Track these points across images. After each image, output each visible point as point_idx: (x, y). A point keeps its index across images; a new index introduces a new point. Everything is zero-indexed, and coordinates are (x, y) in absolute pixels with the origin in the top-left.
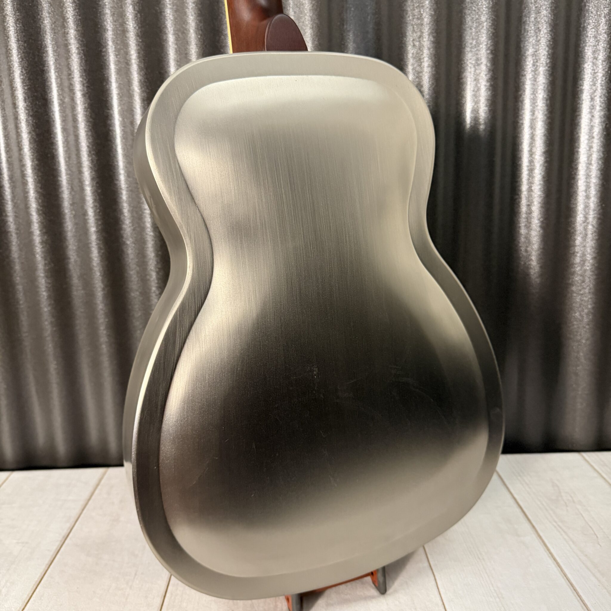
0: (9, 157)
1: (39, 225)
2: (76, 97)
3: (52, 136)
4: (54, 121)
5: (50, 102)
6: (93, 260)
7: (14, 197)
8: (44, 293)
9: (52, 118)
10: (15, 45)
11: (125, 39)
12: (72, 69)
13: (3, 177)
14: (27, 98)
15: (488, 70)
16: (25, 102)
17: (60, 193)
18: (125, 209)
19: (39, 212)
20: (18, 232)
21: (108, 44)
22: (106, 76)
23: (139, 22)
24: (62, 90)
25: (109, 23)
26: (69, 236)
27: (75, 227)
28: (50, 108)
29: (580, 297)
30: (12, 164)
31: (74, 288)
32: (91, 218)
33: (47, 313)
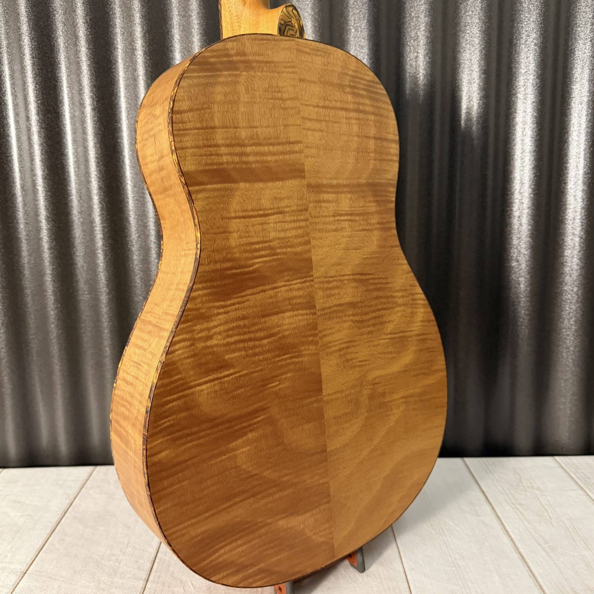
1: (48, 231)
2: (86, 111)
3: (63, 147)
6: (99, 265)
8: (51, 297)
9: (63, 131)
10: (30, 62)
11: (134, 56)
13: (16, 186)
14: (40, 111)
15: (480, 89)
19: (48, 220)
20: (28, 238)
22: (115, 91)
23: (148, 41)
25: (119, 41)
26: (77, 242)
27: (83, 234)
29: (569, 305)
30: (24, 173)
31: (80, 292)
32: (98, 226)
33: (53, 317)
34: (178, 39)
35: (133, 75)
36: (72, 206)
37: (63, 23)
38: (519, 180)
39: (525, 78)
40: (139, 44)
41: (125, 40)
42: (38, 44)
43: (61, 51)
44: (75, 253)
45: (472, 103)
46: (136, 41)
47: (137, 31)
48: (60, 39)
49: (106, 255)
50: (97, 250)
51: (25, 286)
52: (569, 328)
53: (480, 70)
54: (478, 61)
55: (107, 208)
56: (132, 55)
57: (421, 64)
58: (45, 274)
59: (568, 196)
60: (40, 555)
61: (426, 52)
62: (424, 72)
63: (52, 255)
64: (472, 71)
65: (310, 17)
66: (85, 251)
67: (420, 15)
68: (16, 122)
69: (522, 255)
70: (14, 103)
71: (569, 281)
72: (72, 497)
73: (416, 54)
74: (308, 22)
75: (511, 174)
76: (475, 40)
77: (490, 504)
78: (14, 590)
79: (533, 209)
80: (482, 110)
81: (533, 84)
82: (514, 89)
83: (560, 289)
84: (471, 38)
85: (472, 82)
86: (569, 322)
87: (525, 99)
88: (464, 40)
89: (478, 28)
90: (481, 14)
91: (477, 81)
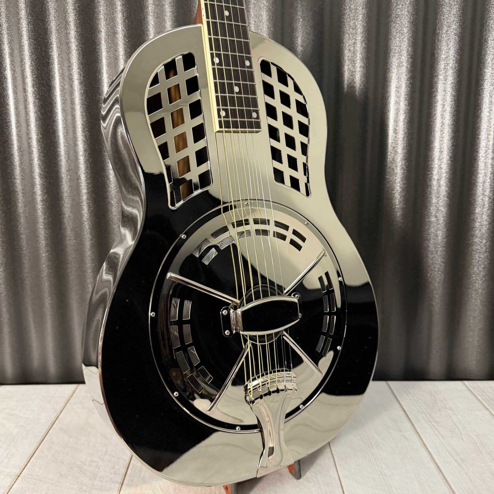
0: (19, 132)
1: (41, 186)
2: (74, 85)
3: (54, 115)
4: (56, 103)
5: (53, 88)
6: (84, 215)
7: (21, 163)
8: (43, 242)
9: (54, 101)
10: (27, 42)
11: (115, 39)
12: (72, 62)
13: (14, 147)
14: (35, 84)
15: (408, 71)
16: (33, 88)
17: (58, 161)
18: (111, 175)
19: (41, 176)
20: (24, 192)
21: (101, 43)
22: (98, 68)
23: (127, 26)
24: (63, 79)
25: (103, 26)
26: (65, 196)
27: (70, 188)
28: (53, 92)
29: (478, 254)
30: (21, 137)
31: (67, 238)
32: (83, 182)
33: (44, 258)
34: (153, 25)
35: (115, 55)
36: (61, 165)
37: (56, 9)
38: (438, 149)
39: (445, 62)
40: (120, 28)
41: (107, 25)
42: (34, 28)
43: (53, 33)
44: (63, 205)
45: (401, 83)
46: (117, 26)
47: (118, 17)
48: (53, 23)
49: (89, 207)
50: (82, 202)
51: (22, 232)
52: (478, 274)
53: (407, 55)
54: (406, 47)
55: (90, 167)
56: (113, 38)
57: (358, 49)
58: (37, 222)
59: (479, 162)
60: (31, 460)
61: (362, 39)
62: (361, 56)
63: (43, 206)
64: (402, 56)
65: (265, 7)
66: (72, 203)
67: (358, 8)
68: (14, 93)
70: (13, 77)
71: (479, 234)
72: (59, 411)
73: (354, 41)
74: (263, 12)
75: (432, 144)
76: (404, 29)
77: (410, 421)
78: (9, 491)
79: (451, 174)
80: (409, 89)
81: (452, 67)
82: (436, 72)
83: (471, 241)
84: (400, 28)
85: (401, 65)
86: (478, 269)
87: (446, 81)
88: (395, 29)
89: (407, 19)
90: (409, 8)
91: (405, 64)
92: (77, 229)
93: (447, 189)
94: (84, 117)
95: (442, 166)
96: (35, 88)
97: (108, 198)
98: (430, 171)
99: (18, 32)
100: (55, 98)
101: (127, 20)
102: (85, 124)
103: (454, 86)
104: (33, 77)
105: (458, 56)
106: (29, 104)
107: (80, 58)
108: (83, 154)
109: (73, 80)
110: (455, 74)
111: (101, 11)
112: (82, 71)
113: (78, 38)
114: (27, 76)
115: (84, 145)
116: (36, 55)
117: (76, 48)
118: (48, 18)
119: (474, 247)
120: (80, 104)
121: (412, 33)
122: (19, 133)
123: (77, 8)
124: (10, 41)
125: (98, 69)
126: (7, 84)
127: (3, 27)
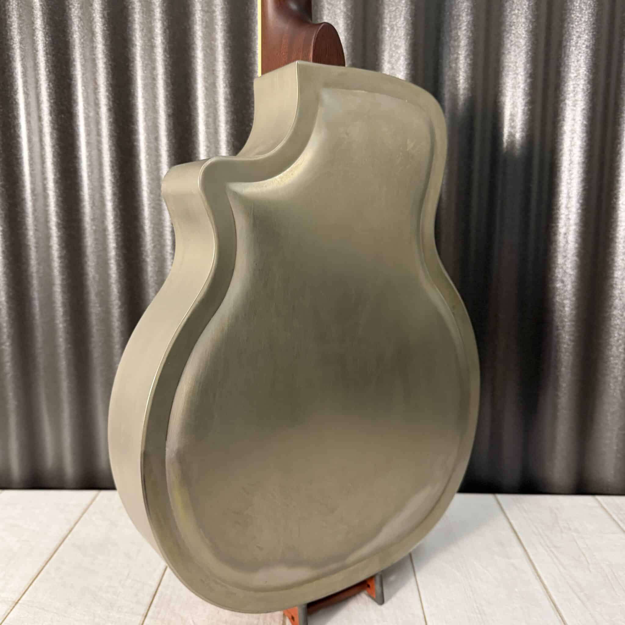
0: (32, 170)
1: (58, 239)
2: (101, 112)
3: (76, 150)
4: (78, 135)
5: (75, 116)
6: (111, 276)
8: (60, 309)
9: (77, 132)
10: (43, 58)
11: (153, 54)
12: (98, 83)
13: (26, 190)
14: (53, 111)
15: (526, 94)
16: (51, 116)
17: (82, 207)
18: (147, 226)
19: (58, 226)
20: (38, 246)
21: (136, 60)
23: (168, 38)
24: (88, 104)
25: (138, 38)
26: (89, 251)
27: (95, 242)
28: (75, 122)
29: (618, 331)
30: (35, 176)
31: (91, 304)
32: (111, 234)
33: (62, 330)
34: (201, 37)
35: (152, 74)
36: (84, 213)
37: (80, 17)
38: (565, 194)
39: (574, 83)
40: (159, 40)
41: (144, 37)
43: (76, 47)
44: (86, 262)
45: (516, 109)
46: (155, 38)
47: (157, 27)
48: (76, 34)
49: (118, 265)
51: (33, 296)
52: (617, 356)
53: (526, 74)
54: (523, 63)
55: (121, 215)
56: (151, 52)
57: (462, 67)
58: (53, 285)
59: (619, 212)
61: (467, 53)
62: (465, 75)
64: (517, 74)
65: (342, 14)
66: (97, 261)
68: (27, 122)
69: (568, 276)
70: (25, 103)
71: (619, 305)
73: (456, 56)
74: (340, 19)
75: (557, 188)
76: (521, 41)
77: (522, 545)
79: (582, 227)
80: (527, 117)
81: (583, 89)
82: (562, 95)
83: (608, 314)
84: (516, 39)
85: (517, 86)
86: (618, 349)
87: (575, 106)
88: (509, 41)
89: (524, 28)
90: (528, 13)
91: (522, 86)
92: (103, 293)
93: (577, 245)
94: (114, 152)
95: (570, 217)
96: (53, 116)
97: (142, 254)
98: (555, 223)
99: (33, 46)
100: (78, 129)
101: (168, 31)
102: (114, 161)
103: (586, 113)
104: (51, 103)
105: (590, 74)
106: (45, 136)
107: (109, 79)
108: (112, 199)
109: (100, 105)
110: (587, 98)
111: (136, 19)
112: (111, 94)
113: (107, 54)
114: (42, 101)
115: (113, 187)
116: (55, 74)
117: (104, 66)
118: (70, 28)
119: (612, 321)
120: (109, 136)
121: (531, 46)
122: (32, 172)
123: (106, 15)
124: (23, 57)
125: (131, 91)
126: (17, 111)
127: (15, 40)
